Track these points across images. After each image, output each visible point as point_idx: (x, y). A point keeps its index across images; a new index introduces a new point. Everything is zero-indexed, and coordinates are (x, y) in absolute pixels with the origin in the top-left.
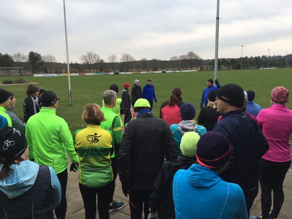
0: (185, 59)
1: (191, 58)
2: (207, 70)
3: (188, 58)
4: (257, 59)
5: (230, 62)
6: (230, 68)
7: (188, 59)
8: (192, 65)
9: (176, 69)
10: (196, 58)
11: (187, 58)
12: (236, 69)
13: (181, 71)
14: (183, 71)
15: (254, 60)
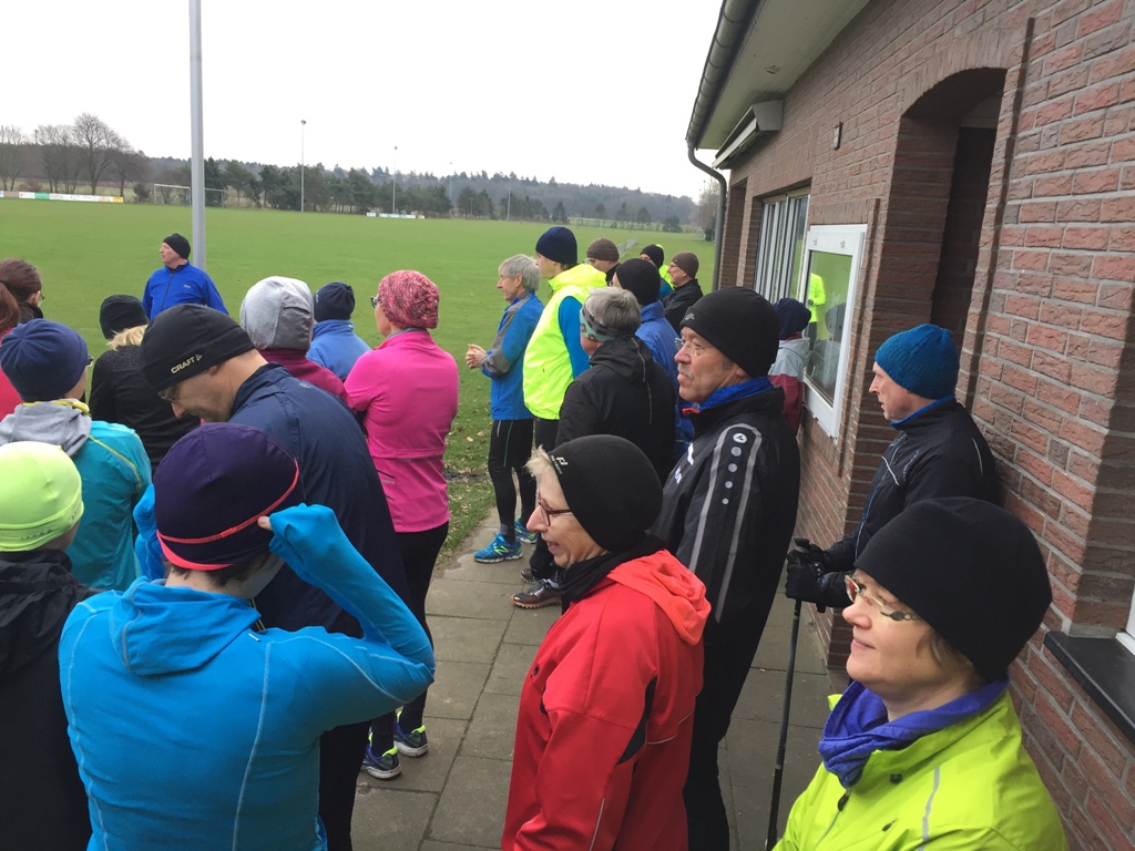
0: (62, 142)
1: (90, 142)
2: (166, 202)
3: (77, 143)
4: (357, 178)
5: (259, 179)
6: (262, 202)
7: (77, 147)
8: (97, 173)
9: (17, 184)
10: (115, 146)
11: (73, 140)
12: (283, 208)
13: (44, 195)
14: (53, 196)
15: (346, 180)
